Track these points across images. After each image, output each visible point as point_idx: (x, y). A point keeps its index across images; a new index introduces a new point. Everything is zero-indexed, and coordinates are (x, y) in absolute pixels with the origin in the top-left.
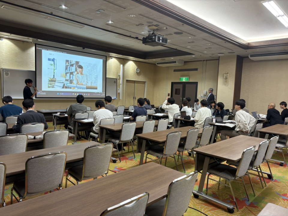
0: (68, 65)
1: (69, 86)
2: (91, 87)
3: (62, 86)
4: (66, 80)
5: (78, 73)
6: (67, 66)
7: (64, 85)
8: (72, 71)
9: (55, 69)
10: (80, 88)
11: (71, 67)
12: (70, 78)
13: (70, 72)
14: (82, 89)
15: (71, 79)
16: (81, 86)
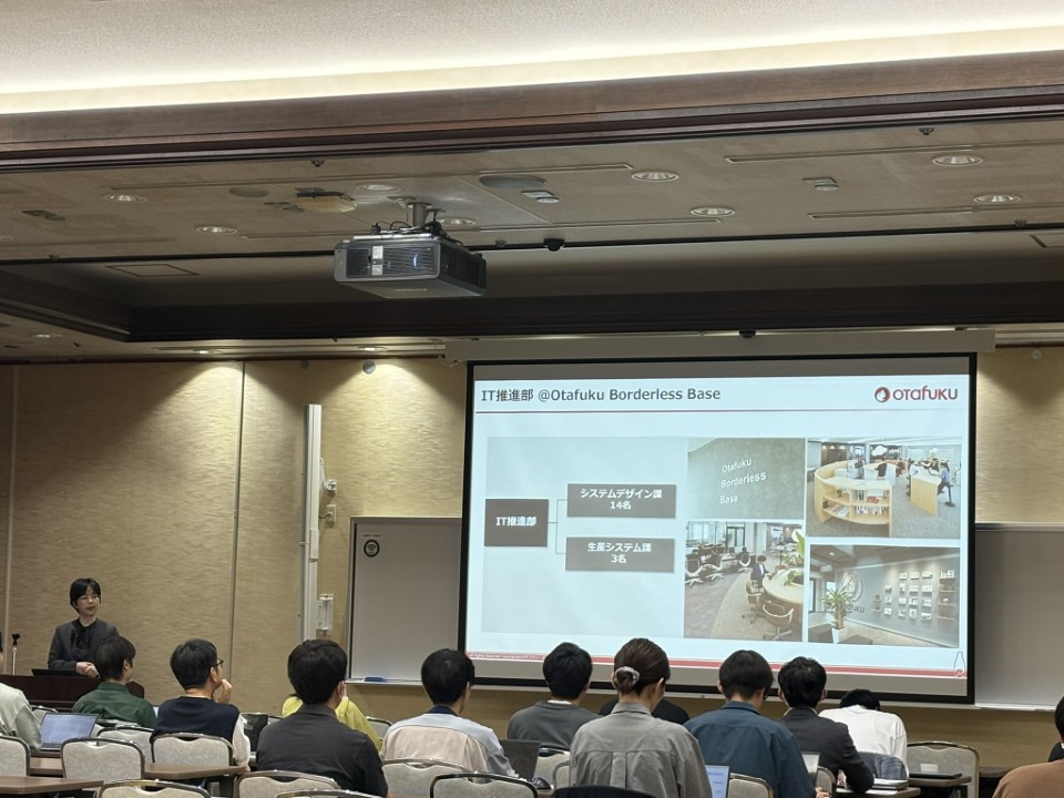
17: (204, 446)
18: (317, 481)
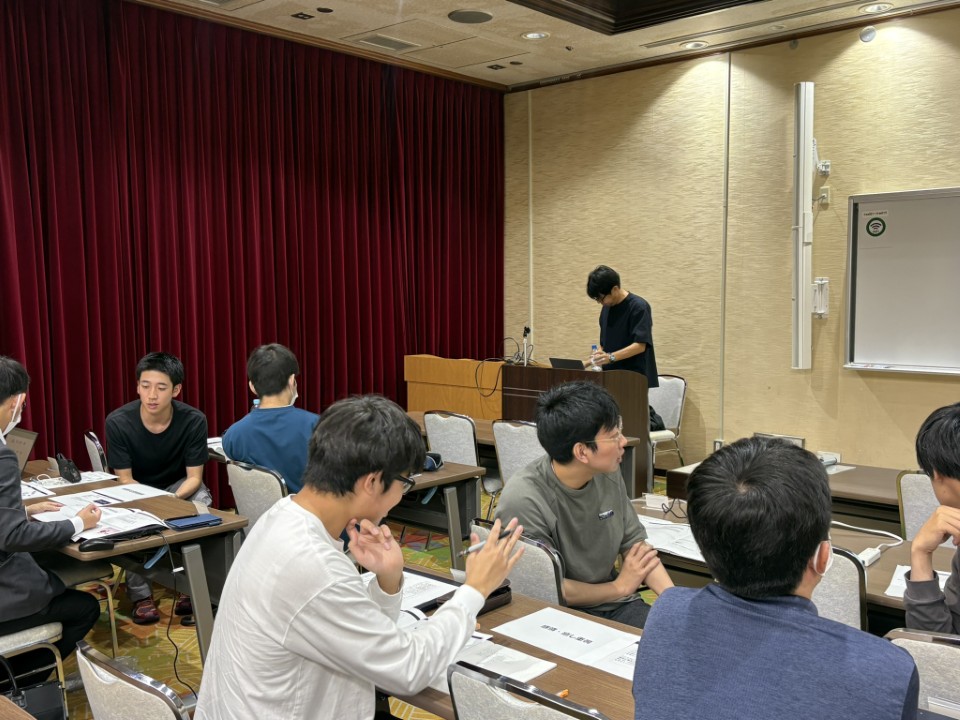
18: (810, 163)
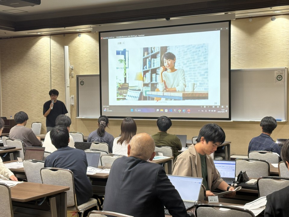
0: (148, 58)
1: (151, 96)
2: (192, 94)
3: (138, 96)
4: (146, 85)
5: (166, 70)
6: (145, 60)
7: (141, 93)
8: (155, 67)
9: (127, 67)
10: (171, 98)
11: (152, 59)
12: (151, 80)
13: (150, 69)
14: (175, 100)
15: (154, 82)
16: (173, 94)
17: (42, 58)
18: (68, 66)
